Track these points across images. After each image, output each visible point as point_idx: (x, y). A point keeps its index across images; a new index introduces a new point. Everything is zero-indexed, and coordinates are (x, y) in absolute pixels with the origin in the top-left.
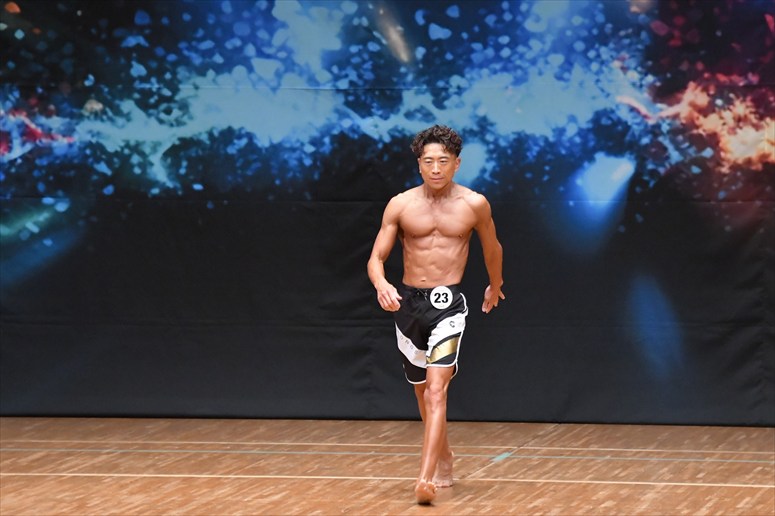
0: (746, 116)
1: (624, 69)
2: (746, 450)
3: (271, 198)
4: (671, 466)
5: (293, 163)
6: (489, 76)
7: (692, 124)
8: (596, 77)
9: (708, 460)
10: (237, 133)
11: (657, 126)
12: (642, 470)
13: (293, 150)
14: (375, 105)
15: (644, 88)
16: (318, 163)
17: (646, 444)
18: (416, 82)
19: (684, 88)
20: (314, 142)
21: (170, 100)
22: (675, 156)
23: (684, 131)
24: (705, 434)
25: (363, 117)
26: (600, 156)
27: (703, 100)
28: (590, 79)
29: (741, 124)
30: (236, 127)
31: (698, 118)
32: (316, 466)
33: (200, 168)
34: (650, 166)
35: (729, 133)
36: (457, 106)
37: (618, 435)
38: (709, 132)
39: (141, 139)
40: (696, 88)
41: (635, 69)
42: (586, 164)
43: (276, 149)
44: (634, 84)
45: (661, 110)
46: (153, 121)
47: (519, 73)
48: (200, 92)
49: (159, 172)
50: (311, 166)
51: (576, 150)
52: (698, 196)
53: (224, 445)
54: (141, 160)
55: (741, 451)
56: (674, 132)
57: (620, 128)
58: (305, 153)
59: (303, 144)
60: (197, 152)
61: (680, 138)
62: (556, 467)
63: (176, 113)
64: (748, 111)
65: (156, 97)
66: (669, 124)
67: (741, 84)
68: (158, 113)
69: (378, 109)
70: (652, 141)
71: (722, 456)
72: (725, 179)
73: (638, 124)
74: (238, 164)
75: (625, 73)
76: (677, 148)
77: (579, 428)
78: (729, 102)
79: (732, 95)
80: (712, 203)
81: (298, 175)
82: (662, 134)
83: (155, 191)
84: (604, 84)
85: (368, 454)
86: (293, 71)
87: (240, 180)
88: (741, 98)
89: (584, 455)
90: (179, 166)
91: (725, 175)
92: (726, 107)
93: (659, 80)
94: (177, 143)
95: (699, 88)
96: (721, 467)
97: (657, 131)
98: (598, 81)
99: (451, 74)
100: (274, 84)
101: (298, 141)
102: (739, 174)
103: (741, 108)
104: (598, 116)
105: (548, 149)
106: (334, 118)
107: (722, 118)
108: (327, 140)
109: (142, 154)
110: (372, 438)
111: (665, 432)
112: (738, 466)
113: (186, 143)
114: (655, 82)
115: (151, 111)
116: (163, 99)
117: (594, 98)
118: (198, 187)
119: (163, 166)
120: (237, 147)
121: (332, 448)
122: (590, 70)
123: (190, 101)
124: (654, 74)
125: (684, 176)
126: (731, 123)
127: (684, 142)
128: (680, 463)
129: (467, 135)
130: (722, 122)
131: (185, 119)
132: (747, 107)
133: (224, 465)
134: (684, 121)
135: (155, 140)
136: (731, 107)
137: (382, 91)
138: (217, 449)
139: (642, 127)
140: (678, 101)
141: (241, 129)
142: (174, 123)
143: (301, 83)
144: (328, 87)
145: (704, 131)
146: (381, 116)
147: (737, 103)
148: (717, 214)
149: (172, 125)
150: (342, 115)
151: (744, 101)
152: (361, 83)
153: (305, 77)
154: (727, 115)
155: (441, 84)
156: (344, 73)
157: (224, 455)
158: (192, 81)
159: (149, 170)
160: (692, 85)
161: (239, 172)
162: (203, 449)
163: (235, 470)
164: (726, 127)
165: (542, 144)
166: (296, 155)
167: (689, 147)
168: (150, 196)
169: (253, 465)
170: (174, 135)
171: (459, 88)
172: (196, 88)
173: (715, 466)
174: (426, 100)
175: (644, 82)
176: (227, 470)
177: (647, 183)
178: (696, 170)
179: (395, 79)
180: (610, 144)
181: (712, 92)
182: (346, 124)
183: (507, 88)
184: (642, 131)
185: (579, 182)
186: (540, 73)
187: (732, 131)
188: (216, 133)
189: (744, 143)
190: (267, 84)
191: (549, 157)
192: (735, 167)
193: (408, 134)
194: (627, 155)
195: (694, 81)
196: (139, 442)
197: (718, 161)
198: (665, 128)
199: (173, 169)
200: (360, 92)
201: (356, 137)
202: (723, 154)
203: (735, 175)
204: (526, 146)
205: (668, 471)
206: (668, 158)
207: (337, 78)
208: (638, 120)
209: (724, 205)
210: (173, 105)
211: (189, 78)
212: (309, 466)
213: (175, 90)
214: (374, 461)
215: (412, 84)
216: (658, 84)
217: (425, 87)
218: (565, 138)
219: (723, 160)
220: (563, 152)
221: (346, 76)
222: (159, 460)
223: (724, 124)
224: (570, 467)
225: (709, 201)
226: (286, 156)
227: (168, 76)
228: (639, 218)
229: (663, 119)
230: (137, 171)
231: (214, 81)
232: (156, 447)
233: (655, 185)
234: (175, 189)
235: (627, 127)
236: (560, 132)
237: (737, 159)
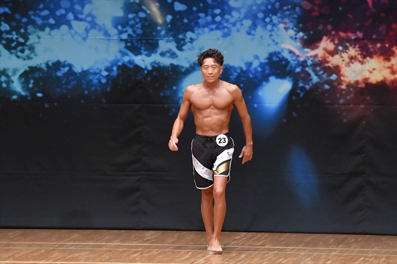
0: (355, 56)
1: (286, 29)
2: (355, 248)
3: (82, 101)
4: (312, 257)
5: (95, 81)
6: (209, 32)
7: (325, 61)
8: (270, 33)
9: (333, 253)
10: (62, 64)
11: (305, 62)
12: (295, 259)
13: (95, 74)
14: (143, 48)
15: (297, 40)
16: (110, 82)
17: (297, 244)
18: (166, 35)
19: (320, 40)
20: (107, 69)
21: (23, 44)
22: (315, 79)
23: (320, 64)
24: (331, 238)
25: (136, 55)
26: (272, 79)
27: (331, 46)
28: (267, 34)
29: (353, 61)
30: (62, 60)
31: (328, 57)
32: (107, 257)
33: (41, 84)
34: (301, 85)
35: (346, 66)
36: (190, 49)
37: (282, 239)
38: (335, 65)
39: (6, 67)
40: (327, 40)
41: (293, 29)
42: (264, 83)
43: (85, 73)
44: (292, 38)
45: (307, 52)
46: (14, 57)
47: (226, 30)
48: (41, 40)
49: (17, 86)
50: (106, 83)
51: (258, 75)
52: (328, 102)
53: (54, 245)
54: (6, 79)
55: (351, 249)
56: (314, 65)
57: (284, 62)
58: (102, 76)
59: (101, 71)
60: (39, 75)
61: (318, 68)
62: (246, 257)
63: (27, 52)
64: (357, 53)
65: (15, 43)
66: (312, 61)
67: (353, 38)
68: (17, 52)
69: (145, 51)
70: (302, 70)
71: (341, 251)
72: (344, 92)
73: (294, 60)
74: (63, 82)
75: (287, 31)
76: (316, 74)
77: (259, 235)
78: (346, 48)
79: (347, 44)
80: (336, 106)
81: (98, 88)
82: (307, 66)
83: (15, 97)
84: (274, 37)
85: (137, 250)
86: (95, 28)
87: (64, 91)
88: (353, 46)
89: (262, 251)
90: (29, 83)
91: (343, 90)
92: (344, 51)
93: (306, 35)
94: (28, 69)
95: (329, 40)
96: (340, 258)
97: (305, 64)
98: (271, 35)
99: (186, 31)
100: (84, 35)
101: (98, 69)
102: (351, 89)
103: (352, 51)
104: (271, 55)
105: (242, 74)
106: (119, 56)
107: (342, 57)
108: (115, 68)
109: (7, 76)
110: (140, 240)
111: (309, 238)
112: (350, 257)
113: (33, 70)
114: (303, 36)
115: (13, 51)
116: (19, 44)
117: (269, 45)
118: (40, 95)
119: (19, 83)
120: (62, 72)
121: (117, 246)
122: (267, 29)
123: (36, 45)
124: (303, 32)
125: (320, 90)
126: (347, 60)
127: (320, 71)
128: (317, 255)
129: (196, 66)
130: (342, 59)
131: (32, 55)
132: (356, 51)
133: (54, 256)
134: (320, 59)
135: (15, 67)
136: (347, 51)
137: (147, 40)
138: (50, 247)
139: (296, 62)
140: (317, 47)
141: (65, 61)
142: (26, 58)
143: (100, 36)
144: (116, 37)
145: (332, 64)
146: (146, 55)
147: (351, 48)
148: (338, 112)
149: (24, 59)
150: (124, 54)
151: (354, 47)
152: (134, 35)
153: (103, 32)
154: (345, 55)
155: (181, 36)
156: (124, 30)
157: (54, 250)
158: (36, 34)
159: (11, 85)
160: (325, 38)
161: (64, 86)
162: (42, 247)
163: (61, 258)
164: (344, 62)
165: (239, 71)
166: (97, 77)
167: (323, 74)
168: (11, 100)
169: (71, 256)
170: (26, 65)
171: (191, 39)
172: (39, 38)
173: (337, 257)
174: (172, 46)
175: (297, 36)
176: (56, 259)
177: (299, 94)
178: (327, 87)
179: (154, 34)
180: (278, 72)
181: (336, 42)
182: (126, 59)
183: (219, 39)
184: (296, 64)
185: (260, 93)
186: (238, 31)
187: (348, 65)
188: (50, 64)
189: (354, 72)
190: (80, 36)
191: (243, 79)
192: (349, 85)
193: (162, 65)
194: (288, 78)
195: (326, 35)
196: (4, 243)
197: (339, 82)
198: (309, 62)
199: (25, 85)
200: (134, 41)
201: (132, 66)
202: (342, 78)
203: (349, 90)
204: (230, 72)
205: (310, 260)
206: (311, 80)
207: (121, 33)
208: (294, 58)
209: (343, 107)
210: (25, 47)
211: (35, 32)
212: (103, 256)
213: (27, 39)
214: (141, 254)
215: (164, 36)
216: (305, 37)
217: (171, 38)
218: (252, 68)
219: (343, 81)
220: (251, 76)
221: (126, 31)
222: (16, 253)
223: (343, 61)
224: (254, 258)
225: (334, 104)
226: (91, 78)
227: (22, 31)
228: (294, 114)
229: (308, 58)
230: (4, 85)
231: (49, 34)
232: (14, 246)
233: (304, 96)
234: (26, 96)
235: (288, 62)
236: (249, 64)
237: (350, 81)
